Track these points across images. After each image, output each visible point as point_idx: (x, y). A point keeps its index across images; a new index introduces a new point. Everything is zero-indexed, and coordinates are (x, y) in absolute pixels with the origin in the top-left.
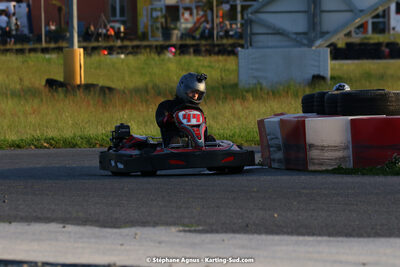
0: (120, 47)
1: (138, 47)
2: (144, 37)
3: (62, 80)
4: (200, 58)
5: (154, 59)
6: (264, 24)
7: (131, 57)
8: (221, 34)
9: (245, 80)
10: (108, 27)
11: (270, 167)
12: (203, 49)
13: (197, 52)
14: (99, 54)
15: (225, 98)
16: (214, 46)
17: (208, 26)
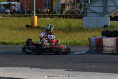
0: (48, 16)
1: (53, 16)
2: (55, 13)
3: (30, 25)
4: (71, 19)
5: (57, 20)
6: (90, 10)
7: (51, 19)
8: (78, 12)
9: (85, 26)
10: (45, 10)
11: (92, 52)
12: (72, 17)
13: (70, 18)
14: (41, 18)
15: (78, 32)
16: (75, 16)
17: (74, 10)
